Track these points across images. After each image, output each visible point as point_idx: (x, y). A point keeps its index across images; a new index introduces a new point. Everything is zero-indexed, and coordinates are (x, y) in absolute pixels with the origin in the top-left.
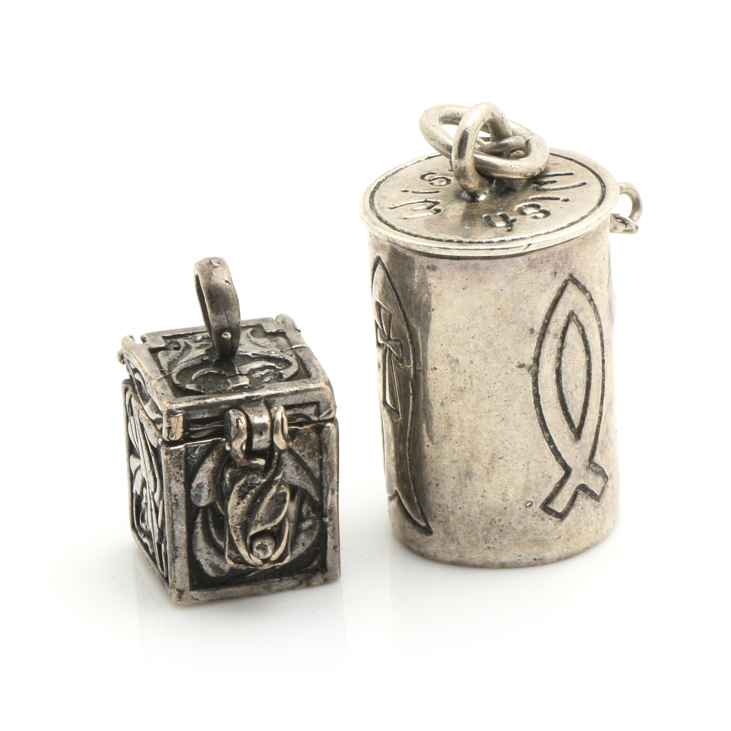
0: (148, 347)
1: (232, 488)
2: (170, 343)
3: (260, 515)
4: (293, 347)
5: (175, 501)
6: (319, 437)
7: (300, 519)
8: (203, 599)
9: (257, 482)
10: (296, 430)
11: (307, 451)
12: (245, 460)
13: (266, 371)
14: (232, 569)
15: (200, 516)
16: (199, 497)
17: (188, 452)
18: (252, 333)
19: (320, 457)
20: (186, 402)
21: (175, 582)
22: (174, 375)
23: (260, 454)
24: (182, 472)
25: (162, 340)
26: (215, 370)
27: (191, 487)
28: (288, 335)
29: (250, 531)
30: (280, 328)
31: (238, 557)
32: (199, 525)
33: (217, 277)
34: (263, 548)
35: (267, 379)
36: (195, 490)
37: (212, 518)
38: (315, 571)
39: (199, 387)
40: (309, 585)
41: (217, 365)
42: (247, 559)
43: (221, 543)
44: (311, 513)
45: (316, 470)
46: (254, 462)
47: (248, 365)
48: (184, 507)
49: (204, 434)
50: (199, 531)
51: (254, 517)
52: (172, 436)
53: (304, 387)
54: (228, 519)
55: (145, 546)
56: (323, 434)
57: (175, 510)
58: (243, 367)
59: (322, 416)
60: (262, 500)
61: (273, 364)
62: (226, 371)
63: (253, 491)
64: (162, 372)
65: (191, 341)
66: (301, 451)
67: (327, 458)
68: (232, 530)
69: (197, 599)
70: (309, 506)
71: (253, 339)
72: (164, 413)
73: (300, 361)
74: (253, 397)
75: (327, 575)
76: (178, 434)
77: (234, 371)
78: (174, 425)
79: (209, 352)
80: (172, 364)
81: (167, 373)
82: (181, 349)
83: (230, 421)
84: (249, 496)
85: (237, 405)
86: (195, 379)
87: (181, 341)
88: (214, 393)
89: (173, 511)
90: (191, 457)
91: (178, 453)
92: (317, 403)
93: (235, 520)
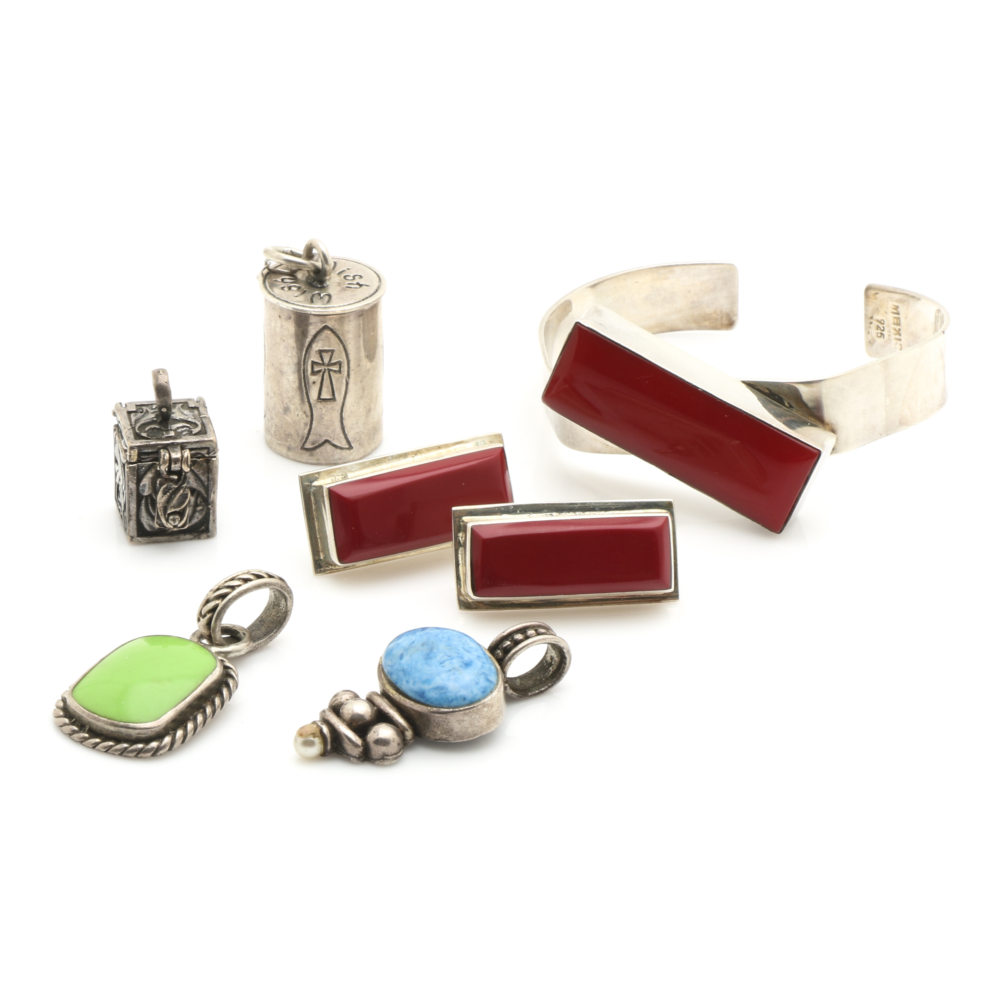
0: (127, 410)
1: (160, 489)
2: (139, 409)
3: (173, 503)
4: (201, 416)
5: (131, 492)
6: (208, 465)
7: (196, 505)
8: (143, 541)
9: (173, 487)
10: (196, 460)
11: (201, 472)
12: (167, 476)
13: (185, 428)
14: (159, 528)
15: (144, 500)
16: (143, 491)
17: (139, 468)
18: (182, 406)
19: (208, 475)
20: (140, 443)
21: (129, 532)
22: (137, 427)
23: (175, 473)
24: (135, 478)
25: (135, 406)
26: (158, 426)
27: (139, 485)
28: (200, 409)
29: (168, 511)
30: (197, 405)
31: (161, 523)
32: (143, 505)
33: (161, 380)
34: (174, 520)
35: (184, 433)
36: (142, 487)
37: (150, 501)
38: (203, 532)
39: (148, 435)
40: (199, 538)
41: (160, 424)
42: (165, 525)
43: (154, 514)
44: (202, 502)
45: (206, 481)
46: (171, 477)
47: (176, 425)
48: (135, 495)
49: (149, 460)
50: (143, 508)
51: (170, 504)
52: (131, 460)
53: (202, 439)
54: (157, 504)
55: (119, 510)
56: (210, 464)
57: (130, 497)
58: (173, 425)
59: (210, 455)
60: (175, 496)
61: (188, 425)
62: (164, 427)
63: (171, 491)
64: (131, 425)
65: (150, 408)
66: (198, 471)
67: (211, 476)
68: (159, 510)
69: (140, 542)
70: (201, 499)
71: (181, 410)
72: (128, 448)
73: (203, 424)
74: (175, 443)
75: (209, 534)
76: (135, 459)
77: (168, 428)
78: (132, 454)
79: (157, 416)
80: (137, 421)
81: (133, 426)
82: (144, 412)
83: (160, 455)
84: (168, 494)
85: (165, 447)
86: (147, 430)
87: (144, 408)
88: (156, 439)
89: (129, 497)
90: (140, 471)
91: (134, 468)
92: (208, 448)
93: (161, 505)
